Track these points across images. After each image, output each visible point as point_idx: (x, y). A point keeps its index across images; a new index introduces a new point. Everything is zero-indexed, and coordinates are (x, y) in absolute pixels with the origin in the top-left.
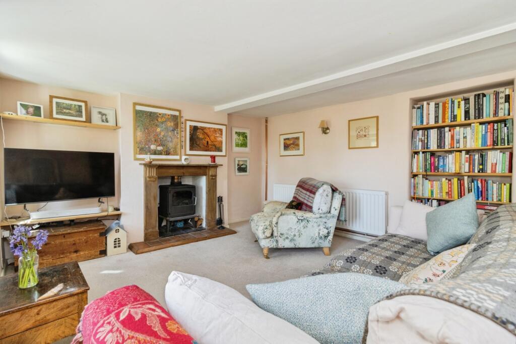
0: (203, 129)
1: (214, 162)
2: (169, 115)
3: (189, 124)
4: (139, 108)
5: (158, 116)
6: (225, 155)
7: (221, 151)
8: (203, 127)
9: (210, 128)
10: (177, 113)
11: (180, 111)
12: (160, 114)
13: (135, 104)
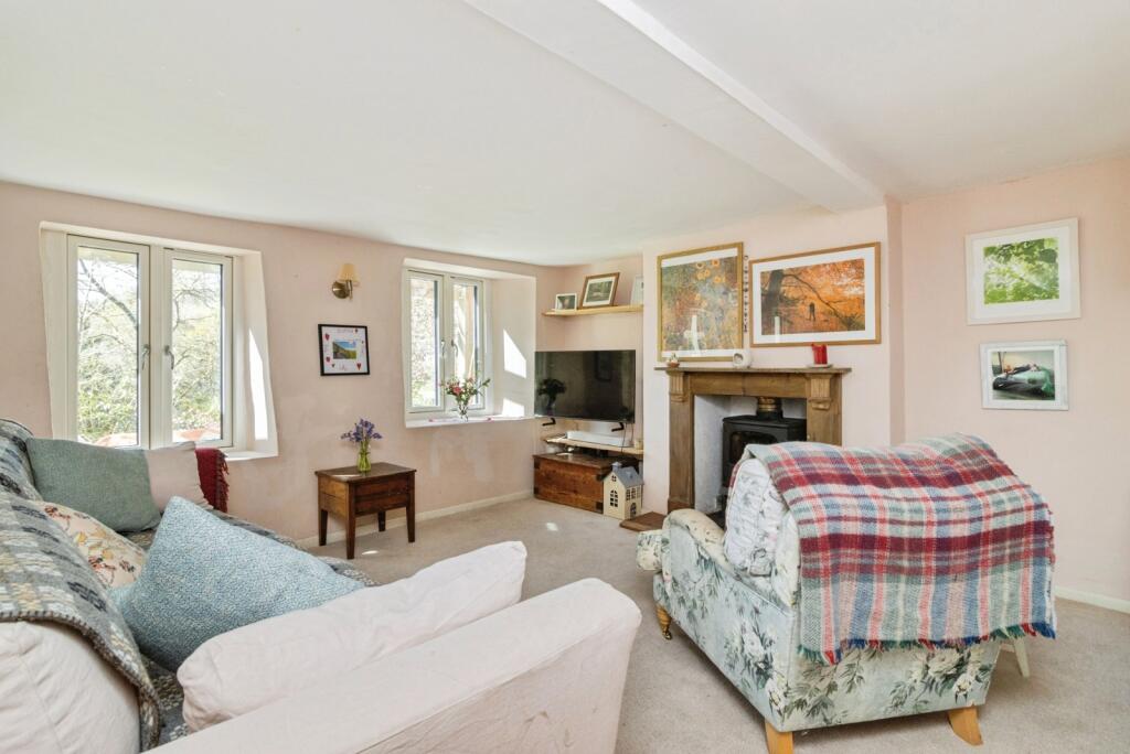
0: (796, 274)
1: (825, 361)
2: (716, 262)
3: (758, 269)
4: (666, 263)
5: (696, 270)
6: (873, 337)
7: (861, 327)
8: (797, 269)
9: (818, 266)
10: (733, 253)
11: (740, 246)
12: (700, 265)
13: (660, 258)
